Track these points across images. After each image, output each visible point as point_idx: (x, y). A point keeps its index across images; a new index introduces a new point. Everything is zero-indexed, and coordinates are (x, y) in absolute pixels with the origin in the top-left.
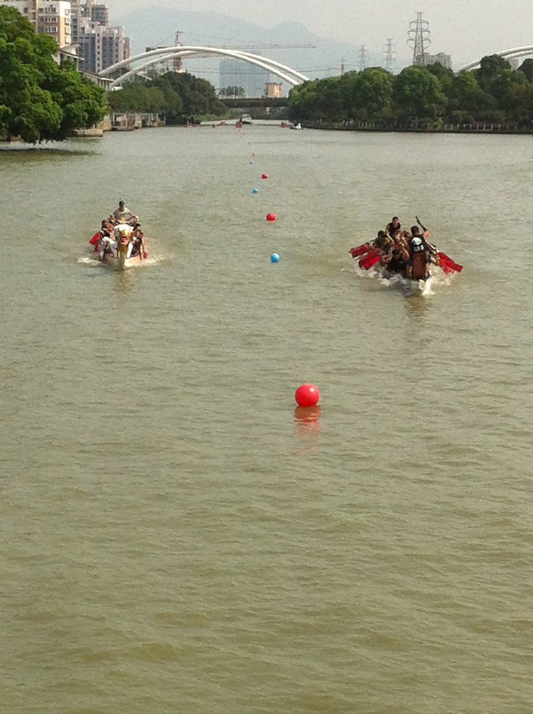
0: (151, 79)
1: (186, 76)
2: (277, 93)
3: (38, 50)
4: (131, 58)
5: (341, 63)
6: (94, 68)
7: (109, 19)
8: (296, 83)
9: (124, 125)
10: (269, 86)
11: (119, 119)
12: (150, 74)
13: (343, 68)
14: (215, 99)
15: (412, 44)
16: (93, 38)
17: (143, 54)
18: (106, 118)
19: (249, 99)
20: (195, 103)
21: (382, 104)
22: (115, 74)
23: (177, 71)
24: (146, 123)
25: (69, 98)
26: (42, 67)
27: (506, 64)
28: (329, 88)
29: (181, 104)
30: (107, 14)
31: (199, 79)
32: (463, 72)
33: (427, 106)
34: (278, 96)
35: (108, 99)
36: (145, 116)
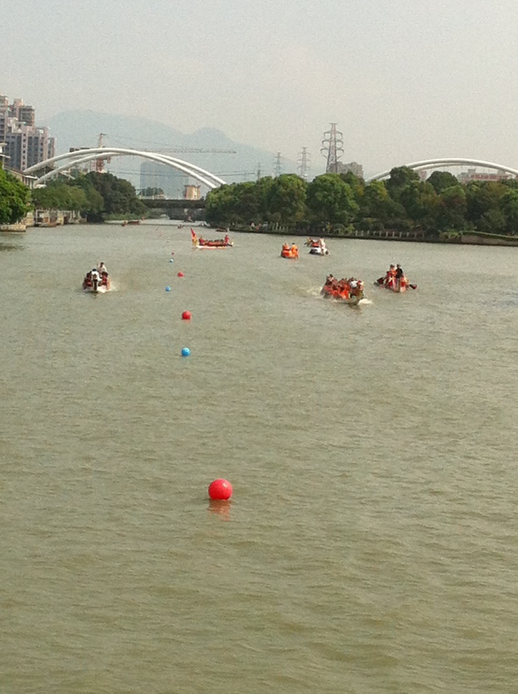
0: (74, 178)
1: (107, 175)
2: (195, 195)
4: (55, 158)
5: (257, 169)
6: (19, 166)
7: (35, 120)
8: (214, 187)
9: (46, 221)
10: (188, 188)
11: (42, 216)
12: (73, 173)
13: (259, 174)
14: (135, 199)
15: (326, 153)
16: (19, 137)
17: (67, 154)
18: (30, 214)
19: (167, 200)
20: (116, 203)
22: (39, 172)
23: (99, 171)
24: (67, 221)
27: (416, 176)
28: (245, 192)
29: (103, 204)
30: (33, 115)
31: (120, 180)
32: (374, 181)
33: (339, 213)
34: (196, 199)
35: (32, 196)
36: (67, 213)
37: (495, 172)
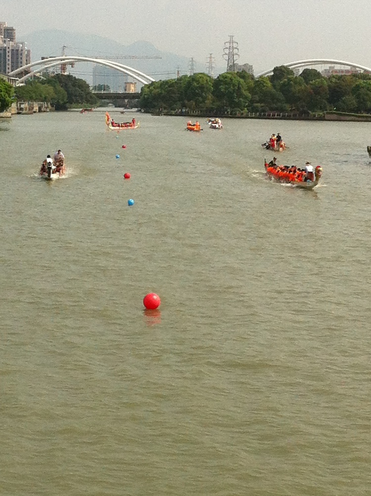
0: (45, 79)
1: (69, 76)
2: (132, 90)
4: (31, 64)
5: (177, 70)
6: (5, 71)
7: (16, 37)
8: (146, 83)
9: (26, 109)
10: (127, 85)
11: (22, 106)
12: (44, 75)
13: (178, 73)
14: (89, 93)
15: (226, 57)
16: (5, 50)
17: (40, 61)
18: (14, 105)
19: (113, 94)
20: (76, 96)
22: (20, 75)
23: (63, 73)
24: (41, 109)
27: (291, 72)
28: (169, 86)
29: (66, 97)
30: (15, 33)
31: (79, 79)
32: (261, 77)
33: (236, 100)
34: (133, 92)
35: (15, 92)
36: (40, 104)
37: (349, 68)
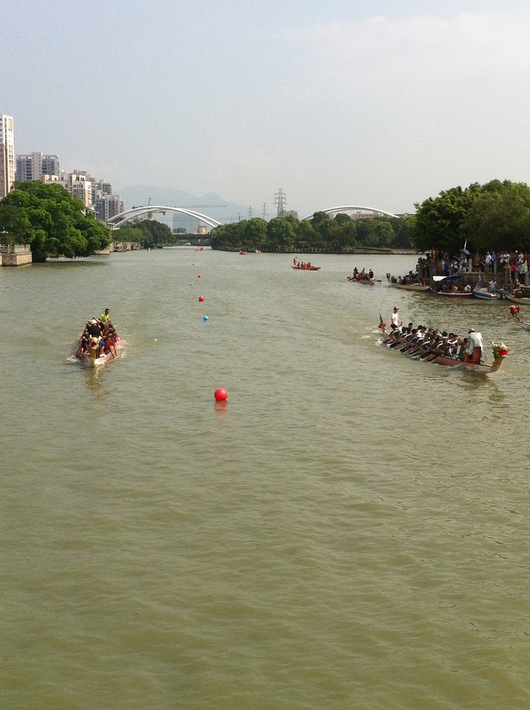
0: (136, 224)
1: (154, 222)
2: (204, 232)
3: (74, 208)
4: (124, 212)
5: (239, 216)
6: (104, 218)
7: (112, 191)
8: (214, 226)
9: (121, 248)
10: (200, 228)
11: (118, 245)
12: (135, 221)
13: (239, 218)
14: (170, 235)
15: (277, 205)
16: (104, 201)
17: (131, 210)
18: (111, 245)
19: (189, 235)
20: (160, 237)
21: (260, 238)
22: (116, 221)
23: (150, 219)
24: (133, 248)
25: (90, 234)
26: (75, 217)
27: (327, 216)
28: (233, 229)
29: (152, 238)
30: (111, 188)
31: (162, 224)
32: (304, 220)
33: (285, 239)
34: (204, 234)
35: (112, 235)
36: (132, 244)
37: (372, 212)
